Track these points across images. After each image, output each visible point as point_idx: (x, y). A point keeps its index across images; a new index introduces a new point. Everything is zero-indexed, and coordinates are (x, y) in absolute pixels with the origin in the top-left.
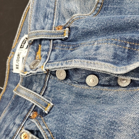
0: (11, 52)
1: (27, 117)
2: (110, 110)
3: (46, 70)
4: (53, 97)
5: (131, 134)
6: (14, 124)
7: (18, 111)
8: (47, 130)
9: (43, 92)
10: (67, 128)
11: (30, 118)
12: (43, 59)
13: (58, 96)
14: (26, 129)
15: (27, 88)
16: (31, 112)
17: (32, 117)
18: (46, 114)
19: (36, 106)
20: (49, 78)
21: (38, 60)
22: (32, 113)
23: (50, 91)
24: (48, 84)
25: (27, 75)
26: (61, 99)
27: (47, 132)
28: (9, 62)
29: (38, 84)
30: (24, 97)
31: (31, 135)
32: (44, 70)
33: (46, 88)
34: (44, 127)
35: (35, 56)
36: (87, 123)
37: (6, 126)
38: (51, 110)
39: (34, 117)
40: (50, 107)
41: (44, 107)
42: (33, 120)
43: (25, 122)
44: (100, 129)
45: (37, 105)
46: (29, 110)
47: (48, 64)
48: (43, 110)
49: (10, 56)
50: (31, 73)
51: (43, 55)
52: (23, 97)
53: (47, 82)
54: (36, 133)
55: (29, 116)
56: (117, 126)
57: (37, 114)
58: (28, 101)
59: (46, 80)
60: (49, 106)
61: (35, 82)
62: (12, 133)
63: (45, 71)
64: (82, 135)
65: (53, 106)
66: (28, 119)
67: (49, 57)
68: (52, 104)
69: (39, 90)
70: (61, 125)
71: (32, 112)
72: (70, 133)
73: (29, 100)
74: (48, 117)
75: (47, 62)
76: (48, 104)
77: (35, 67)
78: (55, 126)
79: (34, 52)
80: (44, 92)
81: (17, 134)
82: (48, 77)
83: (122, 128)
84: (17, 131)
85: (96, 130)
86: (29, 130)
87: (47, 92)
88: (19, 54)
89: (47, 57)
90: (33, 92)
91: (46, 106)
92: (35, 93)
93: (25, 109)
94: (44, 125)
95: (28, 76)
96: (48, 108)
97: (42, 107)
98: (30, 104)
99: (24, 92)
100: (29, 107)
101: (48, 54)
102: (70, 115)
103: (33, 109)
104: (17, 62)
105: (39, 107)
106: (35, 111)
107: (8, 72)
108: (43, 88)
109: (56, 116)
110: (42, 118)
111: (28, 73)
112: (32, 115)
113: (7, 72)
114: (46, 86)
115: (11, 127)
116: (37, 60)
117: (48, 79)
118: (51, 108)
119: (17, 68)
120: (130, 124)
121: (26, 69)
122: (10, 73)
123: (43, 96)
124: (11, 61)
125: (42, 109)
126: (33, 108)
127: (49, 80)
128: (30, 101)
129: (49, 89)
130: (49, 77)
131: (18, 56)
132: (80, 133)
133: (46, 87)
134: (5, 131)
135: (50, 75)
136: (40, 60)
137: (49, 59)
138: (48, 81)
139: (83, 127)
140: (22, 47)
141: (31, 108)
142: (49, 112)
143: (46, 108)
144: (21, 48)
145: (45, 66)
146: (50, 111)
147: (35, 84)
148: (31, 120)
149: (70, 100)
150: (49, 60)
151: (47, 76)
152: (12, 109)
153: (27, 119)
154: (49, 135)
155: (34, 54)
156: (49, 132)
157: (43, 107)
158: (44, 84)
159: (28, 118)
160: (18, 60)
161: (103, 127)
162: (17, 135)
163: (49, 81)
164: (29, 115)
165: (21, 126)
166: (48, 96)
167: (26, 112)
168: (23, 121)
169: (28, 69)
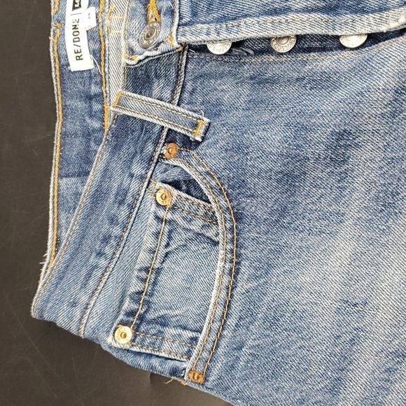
0: (53, 23)
1: (156, 157)
2: (330, 108)
3: (181, 44)
4: (202, 103)
5: (380, 145)
6: (132, 176)
7: (132, 149)
8: (208, 173)
9: (178, 97)
10: (249, 163)
11: (162, 158)
12: (165, 19)
13: (213, 97)
14: (164, 182)
15: (140, 93)
16: (161, 145)
17: (167, 155)
18: (198, 143)
19: (170, 130)
20: (187, 58)
21: (155, 24)
22: (165, 147)
23: (193, 92)
24: (185, 74)
25: (138, 63)
26: (219, 103)
27: (208, 178)
28: (56, 49)
29: (162, 81)
30: (139, 116)
31: (175, 192)
32: (176, 45)
33: (183, 87)
34: (200, 169)
35: (146, 15)
36: (290, 144)
37: (116, 185)
38: (206, 132)
39: (172, 155)
40: (204, 127)
41: (191, 130)
42: (171, 162)
43: (152, 168)
44: (318, 151)
45: (173, 128)
46: (156, 143)
47: (181, 30)
48: (189, 135)
49: (52, 34)
50: (147, 57)
51: (164, 10)
52: (135, 115)
53: (183, 69)
54: (184, 187)
55: (160, 154)
56: (351, 139)
57: (176, 148)
58: (149, 123)
59: (181, 65)
60: (200, 125)
61: (155, 80)
62: (129, 195)
63: (178, 46)
64: (282, 172)
65: (210, 124)
66: (158, 162)
67: (177, 11)
68: (207, 120)
69: (167, 94)
70: (236, 158)
71: (164, 145)
72: (256, 172)
73: (151, 120)
74: (204, 148)
75: (179, 25)
76: (199, 121)
77: (151, 41)
78: (223, 163)
79: (141, 6)
80: (180, 96)
81: (142, 194)
82: (185, 56)
83: (361, 139)
84: (139, 190)
85: (309, 156)
86: (169, 184)
87: (186, 95)
88: (76, 26)
89: (172, 12)
90: (157, 101)
91: (195, 126)
92: (161, 103)
93: (146, 141)
94: (199, 164)
95: (142, 63)
96: (201, 130)
97: (184, 130)
98: (156, 129)
99: (138, 104)
100: (154, 137)
101: (173, 3)
102: (253, 134)
103: (166, 139)
104: (75, 43)
105: (179, 130)
106: (169, 142)
107: (58, 73)
108: (175, 87)
109: (222, 143)
110: (193, 152)
111: (141, 57)
112: (165, 152)
113: (55, 74)
114: (183, 79)
115: (126, 184)
116: (151, 25)
117: (184, 61)
118: (208, 129)
119: (79, 58)
120: (377, 126)
121: (132, 50)
122: (62, 75)
123: (178, 105)
124: (61, 45)
125: (187, 134)
126: (164, 137)
127: (186, 64)
128: (155, 121)
129: (189, 87)
130: (187, 56)
131: (75, 28)
132: (276, 169)
133: (181, 83)
134: (117, 194)
135: (188, 51)
136: (160, 23)
137: (180, 15)
138: (186, 67)
139: (282, 155)
140: (76, 6)
141: (159, 137)
142: (203, 139)
143: (195, 131)
144: (74, 8)
145: (177, 35)
146: (205, 134)
147: (156, 84)
148: (167, 162)
149: (242, 100)
150: (181, 18)
151: (183, 55)
152: (116, 148)
153: (155, 161)
154: (213, 183)
155: (143, 11)
156: (212, 176)
157: (187, 130)
158: (177, 77)
159: (158, 159)
160: (76, 40)
161: (323, 147)
162: (141, 198)
163: (189, 66)
164: (158, 153)
165: (146, 178)
166: (190, 103)
167: (150, 147)
168: (148, 169)
169: (138, 48)
